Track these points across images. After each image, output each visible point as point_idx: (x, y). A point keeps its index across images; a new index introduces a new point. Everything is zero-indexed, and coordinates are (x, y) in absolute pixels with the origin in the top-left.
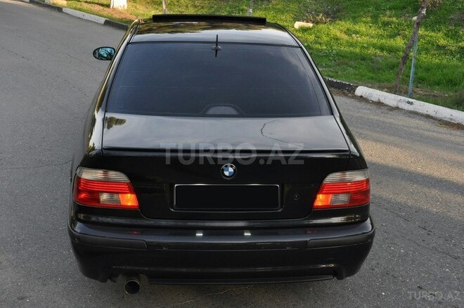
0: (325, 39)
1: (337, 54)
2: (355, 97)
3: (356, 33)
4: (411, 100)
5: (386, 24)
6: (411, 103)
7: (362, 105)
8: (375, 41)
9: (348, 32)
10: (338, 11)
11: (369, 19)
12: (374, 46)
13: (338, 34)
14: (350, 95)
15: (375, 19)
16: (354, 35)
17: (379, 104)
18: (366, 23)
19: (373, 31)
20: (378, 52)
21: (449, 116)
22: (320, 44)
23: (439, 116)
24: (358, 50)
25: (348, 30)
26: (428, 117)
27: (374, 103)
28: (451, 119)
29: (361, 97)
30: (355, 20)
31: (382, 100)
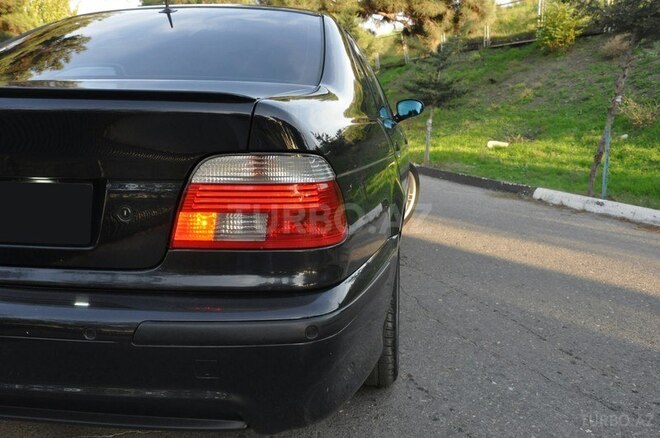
0: (519, 156)
1: (530, 168)
2: (532, 200)
3: (556, 151)
4: (600, 200)
5: (590, 143)
6: (601, 204)
7: (540, 207)
8: (577, 158)
9: (548, 150)
10: (540, 133)
11: (572, 138)
12: (575, 162)
13: (535, 152)
14: (526, 198)
15: (578, 138)
16: (553, 153)
17: (562, 207)
18: (568, 142)
19: (575, 149)
20: (579, 168)
21: (651, 218)
22: (513, 160)
23: (637, 218)
24: (554, 166)
25: (547, 148)
26: (623, 220)
27: (555, 206)
28: (654, 222)
29: (540, 200)
30: (556, 139)
31: (565, 202)
